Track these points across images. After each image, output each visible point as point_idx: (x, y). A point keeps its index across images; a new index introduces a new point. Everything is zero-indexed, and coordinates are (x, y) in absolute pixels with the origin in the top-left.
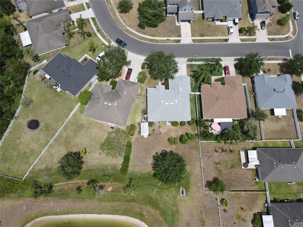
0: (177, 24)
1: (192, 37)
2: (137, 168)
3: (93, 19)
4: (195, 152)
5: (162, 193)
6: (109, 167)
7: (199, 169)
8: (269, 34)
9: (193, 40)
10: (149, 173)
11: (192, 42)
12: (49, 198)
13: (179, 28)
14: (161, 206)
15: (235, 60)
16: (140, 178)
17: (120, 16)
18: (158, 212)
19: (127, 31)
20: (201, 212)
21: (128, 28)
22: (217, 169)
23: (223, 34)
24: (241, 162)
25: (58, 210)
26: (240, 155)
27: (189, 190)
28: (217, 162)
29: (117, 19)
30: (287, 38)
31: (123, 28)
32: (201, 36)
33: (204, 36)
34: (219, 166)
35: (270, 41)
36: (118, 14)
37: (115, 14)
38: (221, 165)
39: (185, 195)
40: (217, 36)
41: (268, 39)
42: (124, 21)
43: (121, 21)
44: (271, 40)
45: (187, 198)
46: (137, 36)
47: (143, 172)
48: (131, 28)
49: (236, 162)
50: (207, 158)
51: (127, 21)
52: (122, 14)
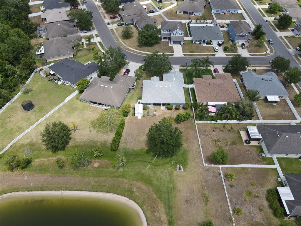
0: (170, 45)
1: (183, 53)
2: (128, 144)
3: (99, 43)
4: (192, 131)
5: (155, 170)
6: (98, 144)
7: (197, 146)
8: (249, 52)
9: (184, 55)
10: (141, 150)
11: (184, 56)
12: (24, 173)
13: (172, 48)
14: (155, 182)
15: (223, 67)
16: (132, 155)
17: (122, 41)
18: (151, 189)
19: (128, 49)
20: (202, 187)
21: (128, 47)
22: (217, 145)
23: (210, 51)
24: (242, 140)
25: (32, 184)
26: (240, 134)
27: (186, 166)
28: (216, 139)
29: (119, 43)
30: (266, 54)
31: (124, 47)
32: (191, 53)
33: (194, 53)
34: (218, 143)
35: (251, 56)
36: (120, 40)
37: (119, 40)
38: (221, 142)
39: (182, 170)
40: (205, 53)
41: (250, 55)
42: (125, 44)
43: (123, 44)
44: (253, 56)
45: (185, 173)
46: (136, 52)
47: (135, 149)
48: (131, 48)
49: (236, 140)
50: (204, 136)
51: (127, 44)
52: (124, 40)
